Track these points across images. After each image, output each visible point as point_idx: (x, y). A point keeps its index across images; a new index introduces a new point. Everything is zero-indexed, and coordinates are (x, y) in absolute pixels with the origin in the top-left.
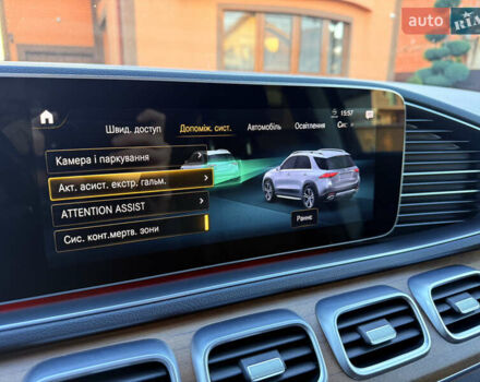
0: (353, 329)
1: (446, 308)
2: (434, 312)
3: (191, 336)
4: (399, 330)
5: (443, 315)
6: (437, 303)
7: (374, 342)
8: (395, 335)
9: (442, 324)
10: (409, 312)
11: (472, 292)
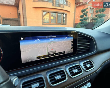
0: (71, 70)
1: (85, 66)
2: (83, 67)
3: (46, 73)
4: (78, 70)
5: (85, 67)
6: (84, 65)
7: (74, 72)
8: (77, 71)
9: (85, 69)
10: (80, 67)
11: (89, 63)
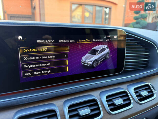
3: (63, 102)
5: (137, 96)
7: (117, 104)
8: (123, 102)
10: (127, 95)
11: (146, 89)
